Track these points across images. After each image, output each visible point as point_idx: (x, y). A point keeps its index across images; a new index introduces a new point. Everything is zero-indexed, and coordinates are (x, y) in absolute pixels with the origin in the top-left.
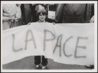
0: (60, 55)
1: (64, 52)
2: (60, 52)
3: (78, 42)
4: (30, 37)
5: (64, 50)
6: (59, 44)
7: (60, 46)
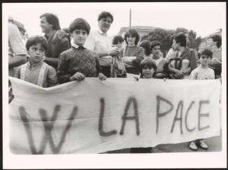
0: (182, 132)
1: (186, 126)
2: (181, 127)
3: (200, 108)
4: (131, 113)
5: (186, 123)
6: (179, 117)
7: (181, 119)
